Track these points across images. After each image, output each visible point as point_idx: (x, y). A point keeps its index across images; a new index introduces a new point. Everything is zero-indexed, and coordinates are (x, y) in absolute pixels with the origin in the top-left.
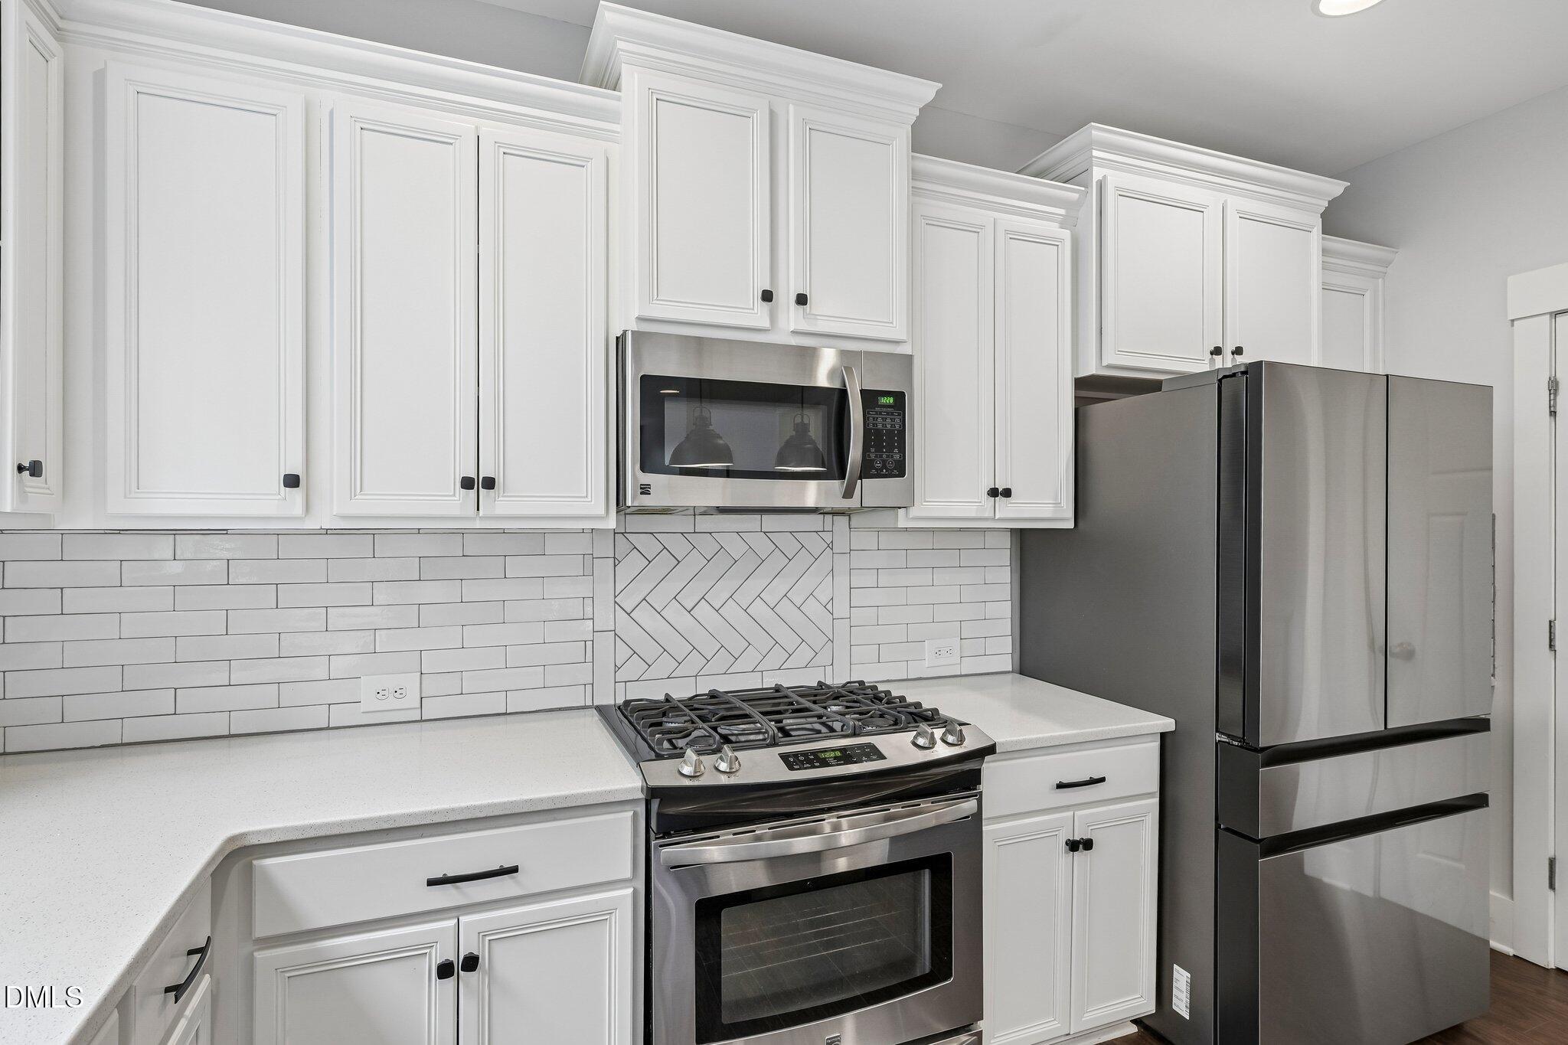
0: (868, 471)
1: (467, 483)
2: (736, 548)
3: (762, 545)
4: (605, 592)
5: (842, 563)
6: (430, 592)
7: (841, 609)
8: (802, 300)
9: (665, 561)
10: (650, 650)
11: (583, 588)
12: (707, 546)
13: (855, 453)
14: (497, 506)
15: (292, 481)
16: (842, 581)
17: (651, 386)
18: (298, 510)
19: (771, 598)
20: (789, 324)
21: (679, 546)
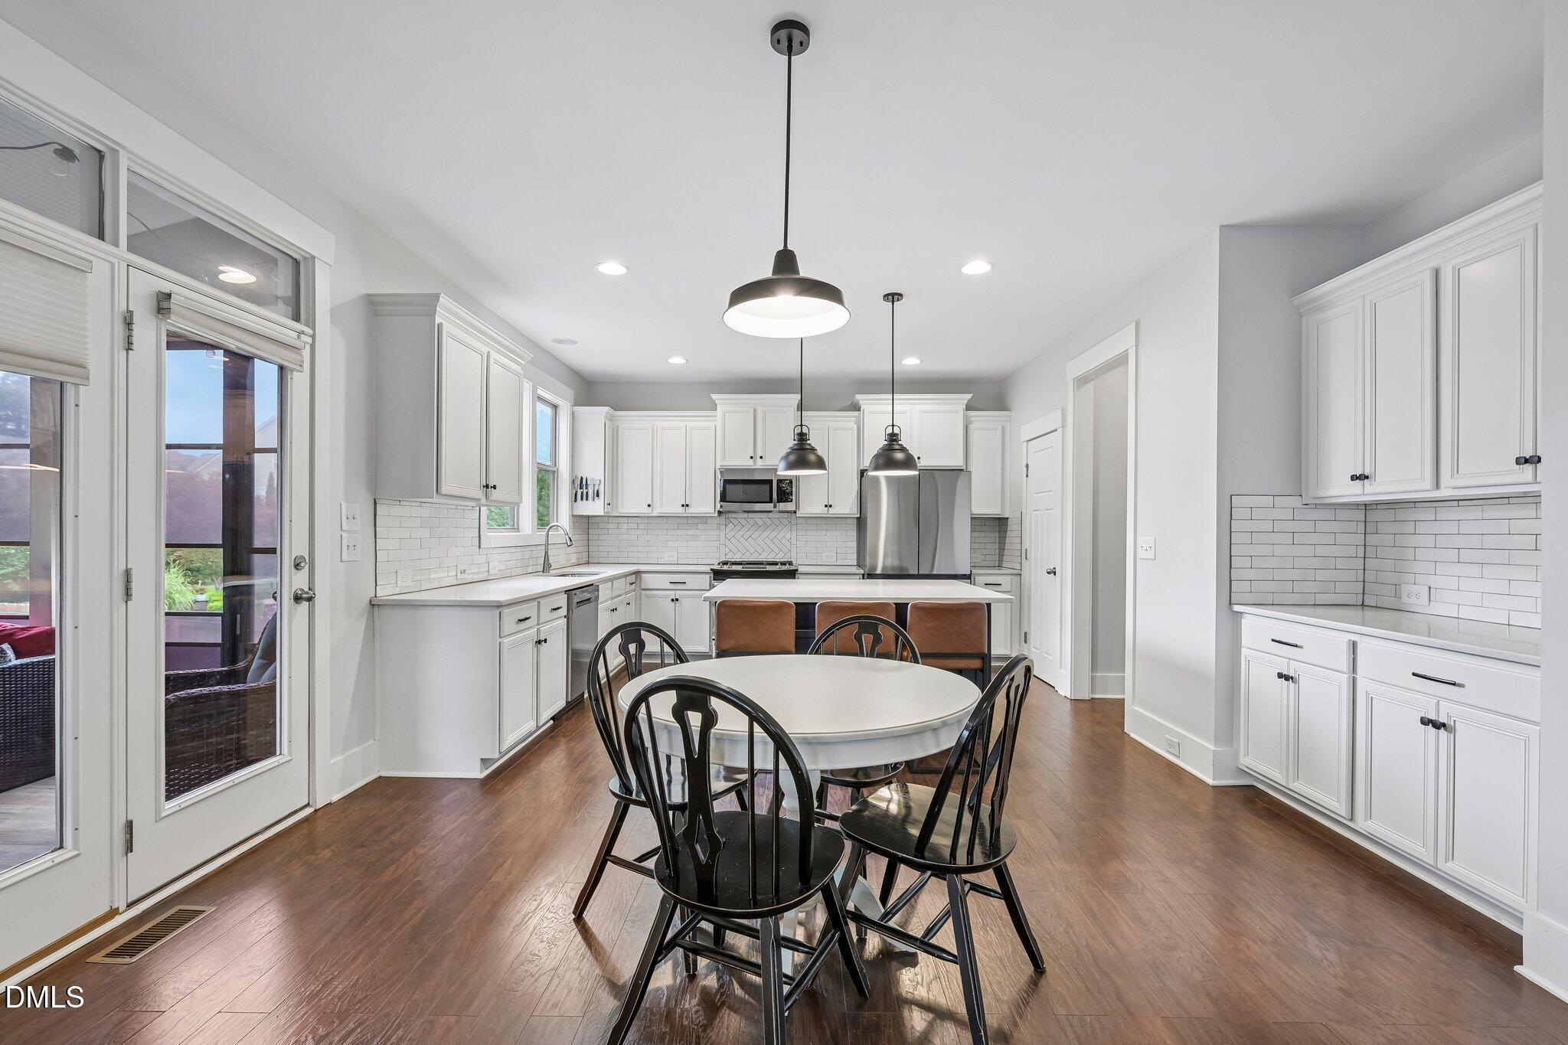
0: (779, 501)
1: (683, 506)
2: (760, 522)
3: (768, 522)
4: (723, 534)
5: (794, 527)
6: (680, 532)
7: (793, 541)
8: (761, 457)
9: (739, 526)
10: (735, 551)
11: (717, 533)
12: (751, 522)
13: (775, 496)
14: (690, 510)
15: (649, 506)
16: (794, 533)
17: (726, 482)
18: (650, 511)
19: (771, 537)
20: (760, 464)
21: (743, 522)
